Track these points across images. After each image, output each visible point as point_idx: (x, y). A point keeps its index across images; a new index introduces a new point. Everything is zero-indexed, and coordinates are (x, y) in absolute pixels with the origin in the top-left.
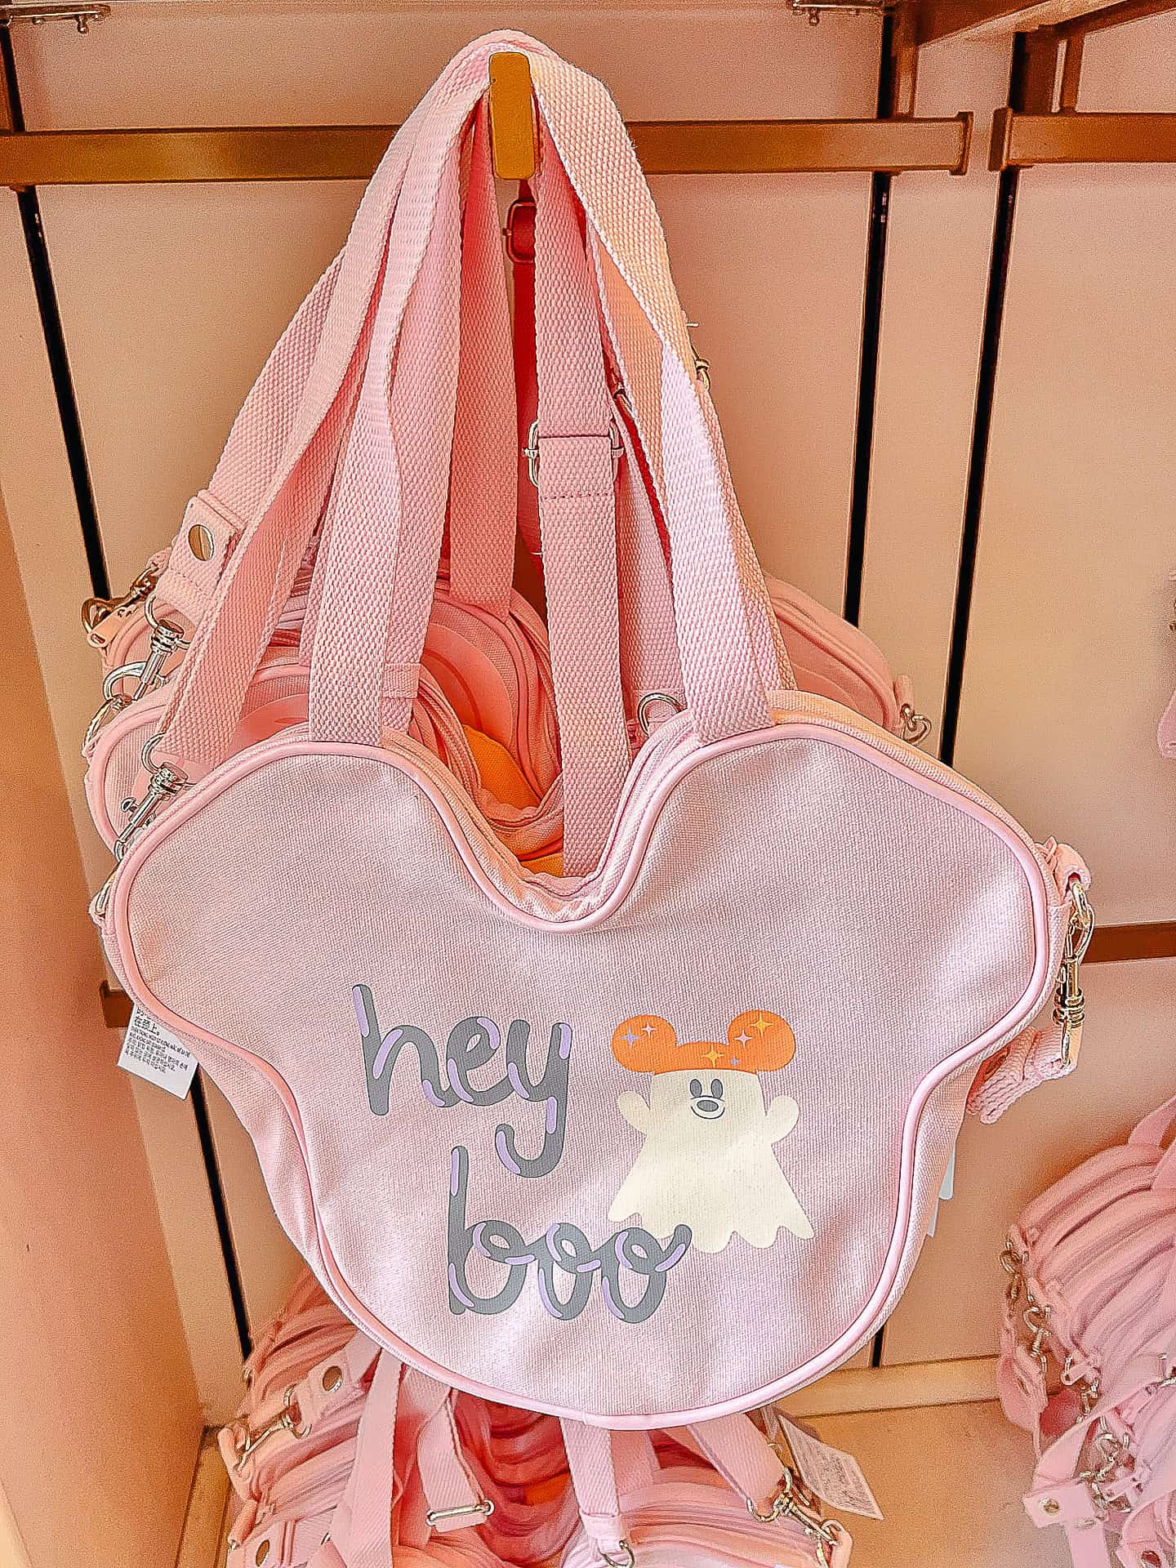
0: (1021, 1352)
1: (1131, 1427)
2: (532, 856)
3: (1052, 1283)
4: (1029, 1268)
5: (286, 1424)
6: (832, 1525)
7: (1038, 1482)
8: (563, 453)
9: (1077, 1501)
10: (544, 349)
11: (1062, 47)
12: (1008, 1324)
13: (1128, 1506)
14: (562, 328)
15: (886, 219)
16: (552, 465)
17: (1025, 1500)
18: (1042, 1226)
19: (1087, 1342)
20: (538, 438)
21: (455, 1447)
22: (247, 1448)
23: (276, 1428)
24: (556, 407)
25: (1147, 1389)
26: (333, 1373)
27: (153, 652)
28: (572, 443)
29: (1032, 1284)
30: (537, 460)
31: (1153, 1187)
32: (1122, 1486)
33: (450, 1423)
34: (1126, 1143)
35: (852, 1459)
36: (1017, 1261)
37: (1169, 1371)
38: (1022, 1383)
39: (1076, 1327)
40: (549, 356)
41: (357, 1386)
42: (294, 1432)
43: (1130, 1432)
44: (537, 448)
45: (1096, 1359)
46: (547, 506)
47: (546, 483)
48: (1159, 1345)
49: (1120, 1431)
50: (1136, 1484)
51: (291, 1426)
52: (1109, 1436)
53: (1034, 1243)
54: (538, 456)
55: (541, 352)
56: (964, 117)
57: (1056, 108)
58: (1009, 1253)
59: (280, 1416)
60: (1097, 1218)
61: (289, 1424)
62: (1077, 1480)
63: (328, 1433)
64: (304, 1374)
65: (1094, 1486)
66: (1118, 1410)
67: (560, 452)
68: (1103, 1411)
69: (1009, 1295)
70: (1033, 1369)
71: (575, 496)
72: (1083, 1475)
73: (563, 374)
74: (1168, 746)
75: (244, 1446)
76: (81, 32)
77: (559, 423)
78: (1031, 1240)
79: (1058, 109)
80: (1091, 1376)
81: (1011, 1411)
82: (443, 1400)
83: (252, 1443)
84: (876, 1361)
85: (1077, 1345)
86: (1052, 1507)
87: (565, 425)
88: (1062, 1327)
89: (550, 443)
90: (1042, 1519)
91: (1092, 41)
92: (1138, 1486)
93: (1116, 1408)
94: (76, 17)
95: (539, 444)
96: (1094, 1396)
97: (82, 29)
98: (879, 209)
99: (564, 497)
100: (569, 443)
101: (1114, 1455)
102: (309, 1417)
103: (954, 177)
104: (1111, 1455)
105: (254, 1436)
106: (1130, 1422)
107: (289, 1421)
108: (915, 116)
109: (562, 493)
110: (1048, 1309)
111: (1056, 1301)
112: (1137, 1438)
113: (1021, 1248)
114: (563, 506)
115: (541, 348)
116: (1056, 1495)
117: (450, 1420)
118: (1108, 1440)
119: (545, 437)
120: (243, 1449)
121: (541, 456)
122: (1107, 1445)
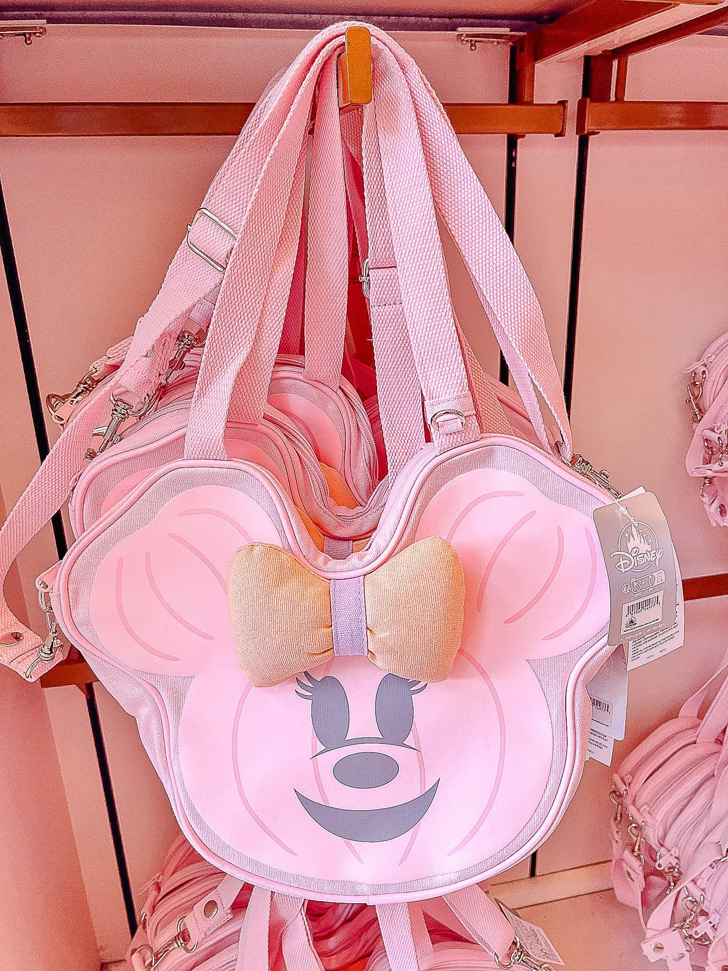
0: (627, 854)
1: (703, 890)
2: (361, 537)
3: (645, 807)
4: (628, 801)
5: (180, 944)
6: (546, 967)
7: (649, 934)
8: (385, 278)
9: (674, 943)
10: (371, 215)
11: (615, 63)
12: (617, 837)
13: (709, 939)
14: (381, 202)
15: (515, 165)
16: (378, 286)
17: (642, 946)
18: (633, 773)
19: (668, 842)
20: (369, 269)
21: (308, 940)
22: (153, 964)
23: (173, 947)
24: (379, 250)
25: (711, 866)
26: (212, 905)
27: (113, 418)
28: (390, 272)
29: (632, 810)
30: (369, 283)
31: (698, 742)
32: (703, 927)
33: (305, 924)
34: (678, 717)
35: (541, 929)
36: (621, 796)
37: (724, 852)
38: (629, 874)
39: (661, 833)
40: (374, 219)
41: (229, 911)
42: (186, 949)
43: (703, 893)
44: (368, 275)
45: (675, 852)
46: (375, 310)
47: (374, 297)
48: (715, 837)
49: (697, 894)
50: (712, 925)
51: (183, 945)
52: (690, 898)
53: (629, 784)
54: (369, 280)
55: (369, 218)
56: (563, 103)
57: (613, 98)
58: (614, 792)
59: (175, 939)
60: (665, 765)
61: (182, 944)
62: (673, 928)
63: (209, 947)
64: (191, 908)
65: (684, 931)
66: (694, 881)
67: (383, 277)
68: (686, 883)
69: (616, 819)
70: (636, 863)
71: (392, 304)
72: (676, 925)
73: (383, 230)
74: (693, 470)
75: (151, 962)
76: (27, 44)
77: (381, 260)
78: (627, 783)
79: (614, 99)
80: (674, 862)
81: (621, 894)
82: (300, 908)
83: (157, 960)
84: (533, 873)
85: (662, 846)
86: (659, 948)
87: (385, 261)
88: (652, 835)
89: (376, 272)
90: (653, 957)
91: (633, 60)
92: (713, 926)
93: (692, 880)
94: (24, 34)
95: (370, 274)
96: (676, 875)
97: (28, 42)
98: (511, 159)
99: (385, 305)
100: (388, 271)
101: (694, 910)
102: (195, 937)
103: (556, 138)
104: (692, 910)
105: (157, 956)
106: (702, 888)
107: (182, 942)
108: (534, 103)
109: (384, 302)
110: (643, 824)
111: (648, 818)
112: (708, 896)
113: (622, 788)
114: (385, 310)
115: (369, 215)
116: (659, 940)
117: (304, 922)
118: (690, 900)
119: (373, 269)
120: (150, 965)
121: (371, 280)
122: (689, 904)
